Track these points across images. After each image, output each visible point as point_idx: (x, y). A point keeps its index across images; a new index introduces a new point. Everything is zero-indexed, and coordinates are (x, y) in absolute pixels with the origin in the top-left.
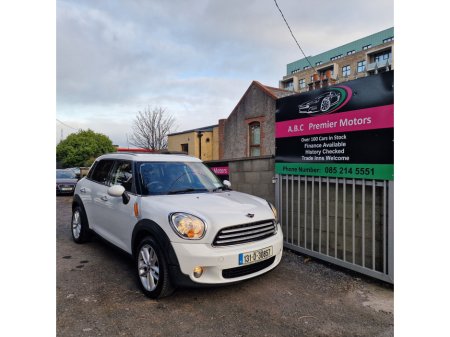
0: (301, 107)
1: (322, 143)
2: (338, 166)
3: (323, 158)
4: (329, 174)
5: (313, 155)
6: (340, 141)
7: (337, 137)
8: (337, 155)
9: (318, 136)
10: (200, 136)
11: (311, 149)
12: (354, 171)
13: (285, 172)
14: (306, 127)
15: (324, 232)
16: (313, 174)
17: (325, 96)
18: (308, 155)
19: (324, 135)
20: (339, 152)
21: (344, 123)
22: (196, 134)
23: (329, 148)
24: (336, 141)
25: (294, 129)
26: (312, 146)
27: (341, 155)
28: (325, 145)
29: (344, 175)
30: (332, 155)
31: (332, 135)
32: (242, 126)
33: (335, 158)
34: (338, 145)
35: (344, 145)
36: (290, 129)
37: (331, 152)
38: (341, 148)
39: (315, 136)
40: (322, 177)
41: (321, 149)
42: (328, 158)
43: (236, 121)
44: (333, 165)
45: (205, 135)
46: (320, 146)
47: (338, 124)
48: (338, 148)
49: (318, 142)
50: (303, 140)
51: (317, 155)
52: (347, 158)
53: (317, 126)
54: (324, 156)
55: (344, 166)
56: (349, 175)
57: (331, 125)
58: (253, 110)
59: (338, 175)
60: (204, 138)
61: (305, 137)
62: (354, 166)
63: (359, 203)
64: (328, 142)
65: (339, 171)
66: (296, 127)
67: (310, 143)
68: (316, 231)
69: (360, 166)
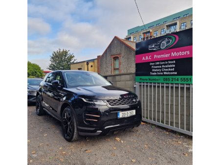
0: (150, 47)
1: (162, 65)
2: (170, 77)
3: (162, 73)
4: (165, 82)
5: (156, 72)
6: (172, 64)
7: (170, 62)
8: (170, 71)
9: (159, 61)
10: (88, 64)
11: (155, 69)
12: (179, 79)
13: (141, 81)
14: (152, 57)
15: (163, 112)
16: (157, 82)
17: (163, 40)
18: (154, 72)
19: (162, 61)
20: (171, 70)
21: (174, 54)
22: (86, 63)
23: (166, 68)
24: (170, 64)
25: (146, 58)
26: (156, 67)
27: (172, 71)
28: (163, 66)
29: (174, 82)
30: (167, 72)
31: (167, 61)
32: (109, 59)
33: (169, 73)
34: (171, 66)
35: (174, 66)
36: (144, 59)
37: (166, 70)
38: (172, 68)
39: (158, 62)
40: (162, 83)
41: (161, 68)
42: (165, 73)
43: (106, 56)
44: (168, 77)
45: (90, 64)
46: (160, 67)
47: (170, 55)
48: (170, 68)
49: (159, 65)
50: (151, 64)
51: (159, 72)
52: (176, 73)
53: (159, 57)
54: (163, 72)
55: (174, 77)
56: (177, 82)
57: (167, 56)
58: (115, 51)
59: (170, 82)
60: (90, 65)
61: (152, 62)
62: (180, 77)
63: (182, 96)
64: (165, 65)
65: (171, 80)
66: (147, 57)
67: (155, 65)
68: (159, 112)
69: (183, 77)
